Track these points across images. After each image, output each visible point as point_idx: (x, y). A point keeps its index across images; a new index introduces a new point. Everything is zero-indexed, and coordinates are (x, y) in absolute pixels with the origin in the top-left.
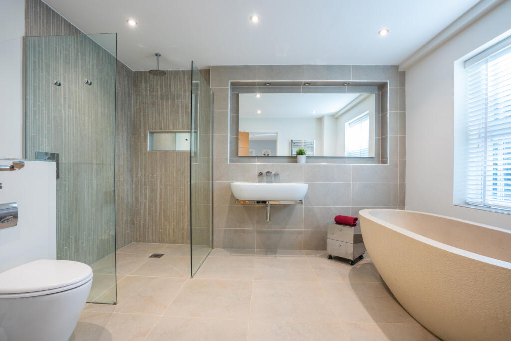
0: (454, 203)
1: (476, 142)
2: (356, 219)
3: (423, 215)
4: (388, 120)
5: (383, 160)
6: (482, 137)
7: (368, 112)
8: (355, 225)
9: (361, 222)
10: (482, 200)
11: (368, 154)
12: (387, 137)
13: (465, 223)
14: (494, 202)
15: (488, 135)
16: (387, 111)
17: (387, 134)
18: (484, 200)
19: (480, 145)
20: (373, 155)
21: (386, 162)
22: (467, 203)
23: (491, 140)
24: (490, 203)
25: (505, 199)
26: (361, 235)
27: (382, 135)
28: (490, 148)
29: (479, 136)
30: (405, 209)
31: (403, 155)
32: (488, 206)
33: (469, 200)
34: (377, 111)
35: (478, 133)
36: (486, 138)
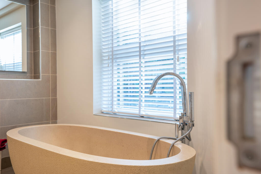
0: (94, 113)
1: (107, 62)
2: (5, 141)
3: (70, 126)
4: (40, 36)
5: (36, 75)
6: (111, 58)
7: (20, 24)
8: (4, 148)
9: (9, 145)
10: (111, 109)
11: (21, 68)
12: (39, 52)
13: (100, 130)
14: (118, 110)
15: (114, 57)
16: (38, 25)
17: (39, 49)
18: (113, 109)
19: (110, 65)
20: (26, 71)
21: (38, 78)
22: (102, 113)
23: (116, 62)
24: (116, 111)
25: (124, 107)
26: (9, 157)
27: (34, 50)
28: (115, 68)
29: (109, 57)
30: (56, 123)
31: (54, 71)
32: (115, 114)
33: (104, 110)
34: (29, 25)
35: (108, 55)
36: (112, 59)
